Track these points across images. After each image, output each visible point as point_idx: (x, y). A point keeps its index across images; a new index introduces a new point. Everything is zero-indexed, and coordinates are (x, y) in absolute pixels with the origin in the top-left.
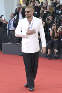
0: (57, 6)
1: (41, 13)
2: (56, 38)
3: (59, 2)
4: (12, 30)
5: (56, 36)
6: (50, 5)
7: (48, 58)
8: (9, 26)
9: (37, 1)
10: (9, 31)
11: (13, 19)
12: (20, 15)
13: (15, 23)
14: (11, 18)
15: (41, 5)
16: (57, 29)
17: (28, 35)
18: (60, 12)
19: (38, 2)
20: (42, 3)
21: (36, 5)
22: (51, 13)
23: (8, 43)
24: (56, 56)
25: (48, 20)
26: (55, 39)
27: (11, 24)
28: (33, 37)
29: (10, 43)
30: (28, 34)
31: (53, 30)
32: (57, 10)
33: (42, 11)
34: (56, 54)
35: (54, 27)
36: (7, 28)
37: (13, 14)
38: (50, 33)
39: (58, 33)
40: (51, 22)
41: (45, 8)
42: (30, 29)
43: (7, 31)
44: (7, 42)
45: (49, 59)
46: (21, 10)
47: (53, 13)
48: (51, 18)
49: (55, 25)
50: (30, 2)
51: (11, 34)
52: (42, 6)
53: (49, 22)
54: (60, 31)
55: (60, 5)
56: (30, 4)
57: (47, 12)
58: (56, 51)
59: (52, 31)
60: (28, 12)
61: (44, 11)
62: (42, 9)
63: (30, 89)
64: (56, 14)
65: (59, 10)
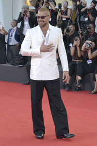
0: (83, 10)
1: (58, 20)
2: (79, 58)
3: (86, 5)
4: (13, 46)
5: (79, 56)
6: (71, 9)
7: (67, 89)
8: (8, 39)
9: (52, 2)
10: (9, 46)
11: (15, 28)
12: (26, 23)
13: (19, 34)
14: (13, 27)
15: (58, 8)
16: (81, 46)
17: (42, 53)
18: (86, 19)
19: (54, 4)
20: (60, 6)
21: (50, 8)
22: (73, 21)
23: (6, 65)
24: (79, 86)
25: (68, 31)
26: (77, 61)
27: (12, 36)
28: (49, 55)
29: (9, 65)
30: (42, 51)
31: (76, 47)
32: (82, 17)
33: (59, 18)
34: (78, 83)
35: (77, 42)
36: (6, 41)
37: (15, 20)
38: (70, 51)
39: (82, 51)
40: (72, 35)
41: (64, 13)
42: (45, 44)
43: (6, 45)
44: (5, 63)
45: (68, 91)
46: (28, 14)
47: (76, 20)
48: (72, 29)
49: (78, 39)
50: (41, 3)
51: (12, 52)
52: (60, 10)
53: (70, 34)
54: (85, 49)
55: (87, 9)
56: (41, 5)
57: (68, 19)
58: (79, 78)
59: (74, 48)
60: (43, 17)
61: (62, 17)
62: (59, 14)
63: (37, 136)
64: (80, 22)
65: (85, 17)
